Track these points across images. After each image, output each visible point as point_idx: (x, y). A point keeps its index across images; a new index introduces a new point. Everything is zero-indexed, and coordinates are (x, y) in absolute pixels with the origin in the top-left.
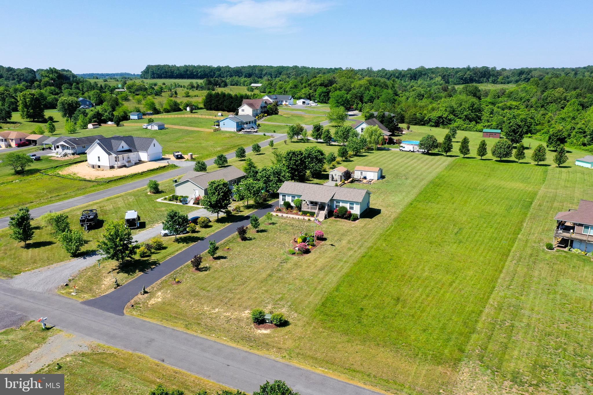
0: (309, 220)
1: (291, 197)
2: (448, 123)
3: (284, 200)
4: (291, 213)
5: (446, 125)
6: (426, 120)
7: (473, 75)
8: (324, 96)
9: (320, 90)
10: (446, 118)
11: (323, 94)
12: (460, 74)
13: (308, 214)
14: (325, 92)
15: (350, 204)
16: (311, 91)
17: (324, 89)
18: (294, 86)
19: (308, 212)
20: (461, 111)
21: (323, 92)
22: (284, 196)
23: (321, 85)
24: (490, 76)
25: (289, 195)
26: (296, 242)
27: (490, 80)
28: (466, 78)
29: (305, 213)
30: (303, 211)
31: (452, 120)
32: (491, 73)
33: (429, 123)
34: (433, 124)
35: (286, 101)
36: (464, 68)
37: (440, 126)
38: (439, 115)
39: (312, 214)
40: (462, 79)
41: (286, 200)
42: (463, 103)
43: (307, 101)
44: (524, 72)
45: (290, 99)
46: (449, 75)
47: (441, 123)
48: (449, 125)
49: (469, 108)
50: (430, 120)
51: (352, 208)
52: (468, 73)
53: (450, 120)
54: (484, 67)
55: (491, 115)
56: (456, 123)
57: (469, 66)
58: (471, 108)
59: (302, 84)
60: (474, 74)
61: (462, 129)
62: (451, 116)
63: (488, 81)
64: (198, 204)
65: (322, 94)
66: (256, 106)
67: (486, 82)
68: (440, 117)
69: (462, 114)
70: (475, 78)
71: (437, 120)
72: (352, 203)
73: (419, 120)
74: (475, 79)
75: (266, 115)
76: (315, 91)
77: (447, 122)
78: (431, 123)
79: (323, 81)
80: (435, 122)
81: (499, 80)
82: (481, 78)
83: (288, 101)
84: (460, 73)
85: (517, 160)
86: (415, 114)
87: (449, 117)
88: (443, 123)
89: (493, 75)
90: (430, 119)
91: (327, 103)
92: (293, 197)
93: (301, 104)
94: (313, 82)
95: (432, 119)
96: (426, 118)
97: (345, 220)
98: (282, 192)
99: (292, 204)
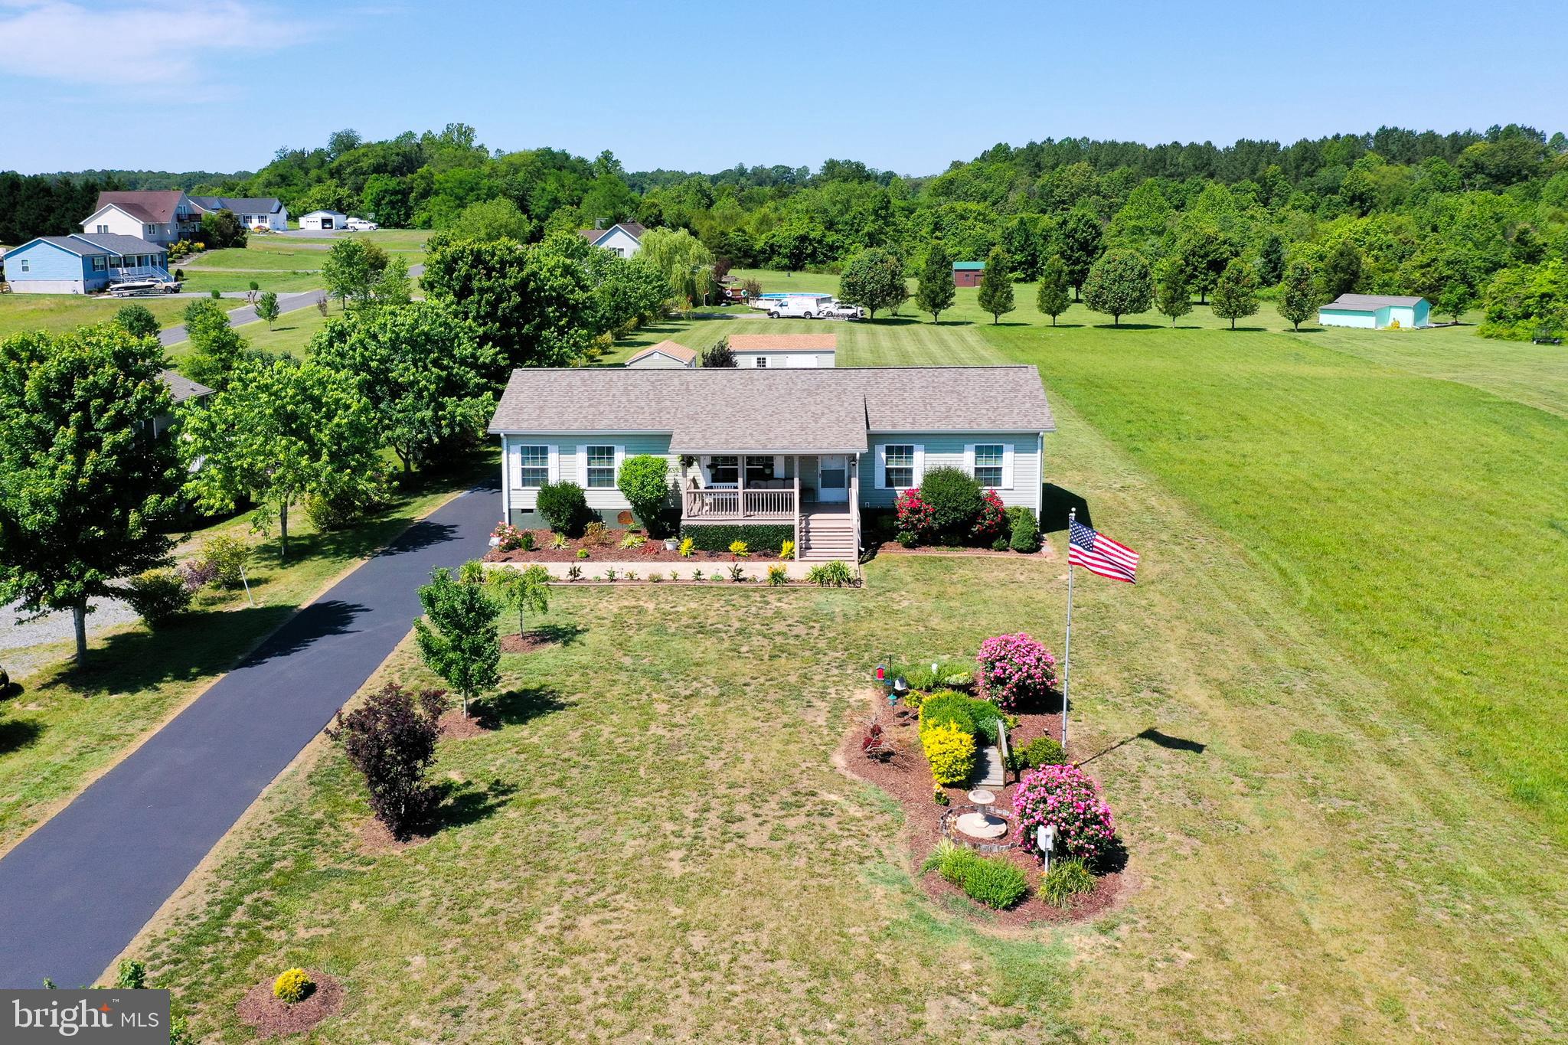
0: (777, 577)
1: (581, 458)
2: (828, 258)
3: (532, 477)
4: (606, 548)
5: (823, 262)
6: (763, 251)
8: (392, 204)
9: (375, 185)
10: (820, 242)
11: (387, 199)
13: (738, 546)
14: (395, 192)
15: (979, 450)
16: (344, 192)
17: (393, 183)
18: (278, 179)
20: (852, 225)
21: (386, 191)
22: (535, 450)
23: (379, 169)
25: (567, 442)
29: (712, 542)
30: (692, 531)
31: (838, 248)
33: (770, 259)
34: (786, 261)
35: (262, 218)
37: (808, 266)
38: (802, 232)
39: (766, 542)
41: (553, 479)
42: (853, 201)
43: (338, 219)
45: (275, 208)
47: (809, 255)
48: (833, 264)
49: (875, 212)
50: (773, 250)
51: (992, 475)
52: (743, 180)
53: (832, 248)
55: (938, 234)
58: (883, 212)
59: (307, 174)
62: (831, 238)
65: (383, 198)
66: (155, 214)
68: (803, 239)
69: (857, 231)
71: (796, 247)
72: (989, 445)
73: (739, 250)
75: (201, 245)
76: (359, 189)
77: (825, 255)
78: (776, 259)
79: (384, 157)
80: (790, 257)
83: (270, 217)
86: (723, 233)
87: (829, 240)
88: (814, 260)
90: (772, 246)
91: (403, 227)
92: (601, 451)
93: (319, 226)
94: (349, 163)
95: (780, 246)
96: (759, 245)
97: (980, 552)
98: (513, 429)
99: (599, 499)
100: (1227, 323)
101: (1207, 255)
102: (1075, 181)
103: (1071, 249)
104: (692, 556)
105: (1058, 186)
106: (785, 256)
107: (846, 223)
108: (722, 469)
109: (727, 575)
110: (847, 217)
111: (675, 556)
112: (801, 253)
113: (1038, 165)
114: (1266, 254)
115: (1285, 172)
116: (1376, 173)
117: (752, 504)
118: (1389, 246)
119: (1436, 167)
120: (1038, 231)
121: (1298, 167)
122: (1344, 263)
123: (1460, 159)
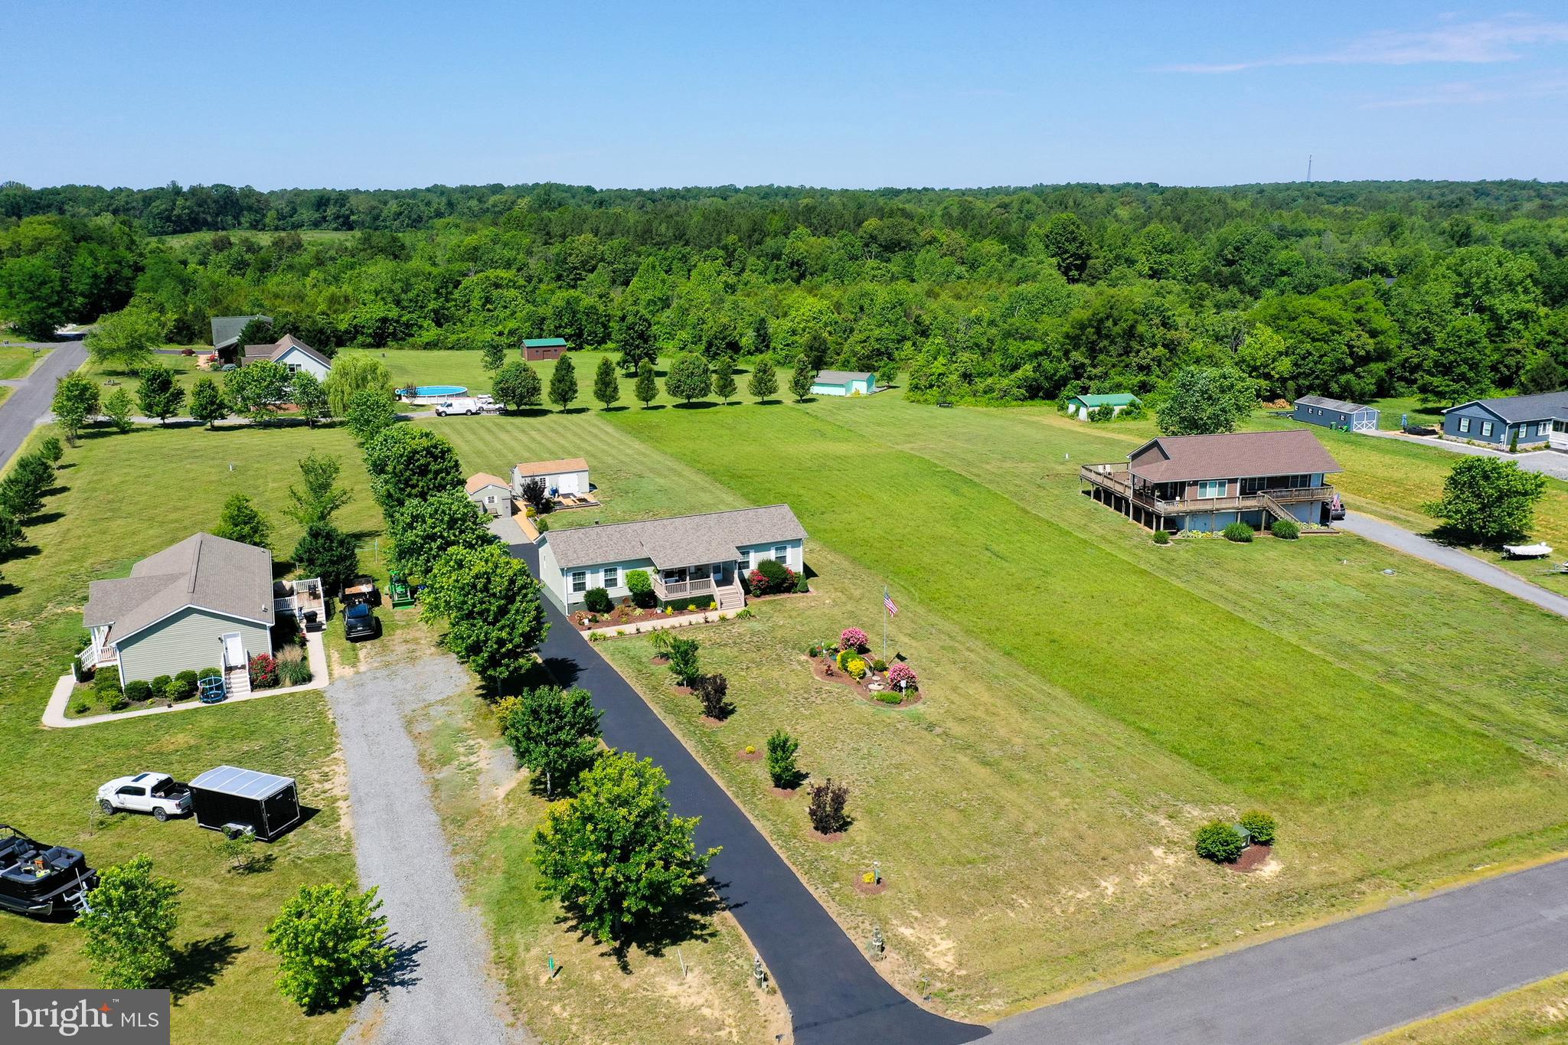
0: (723, 619)
1: (601, 575)
2: (407, 335)
5: (404, 339)
6: (347, 332)
7: (196, 209)
10: (397, 322)
12: (159, 206)
13: (692, 607)
19: (693, 600)
20: (417, 302)
22: (579, 574)
24: (242, 209)
25: (594, 568)
26: (832, 675)
27: (243, 220)
28: (179, 216)
29: (680, 607)
30: (667, 603)
31: (412, 325)
32: (244, 202)
33: (355, 338)
34: (369, 340)
36: (162, 189)
37: (389, 343)
38: (381, 315)
39: (704, 603)
40: (168, 219)
41: (589, 587)
44: (328, 200)
46: (128, 210)
47: (390, 334)
48: (411, 340)
49: (437, 291)
50: (356, 330)
52: (180, 202)
53: (408, 325)
54: (218, 185)
55: (489, 306)
56: (424, 333)
57: (174, 183)
60: (200, 206)
61: (450, 345)
63: (239, 224)
64: (275, 683)
67: (234, 226)
68: (384, 320)
69: (422, 307)
70: (202, 215)
71: (378, 328)
74: (205, 220)
77: (404, 333)
78: (360, 339)
80: (375, 335)
81: (267, 220)
82: (217, 215)
84: (158, 202)
85: (721, 400)
87: (404, 319)
88: (394, 335)
89: (250, 209)
90: (355, 327)
92: (610, 570)
95: (363, 327)
96: (343, 327)
97: (786, 595)
98: (570, 565)
99: (613, 593)
100: (759, 399)
101: (724, 338)
102: (585, 250)
103: (632, 338)
104: (673, 615)
105: (570, 255)
106: (370, 335)
107: (411, 301)
108: (668, 574)
109: (703, 621)
110: (411, 295)
111: (664, 616)
112: (384, 332)
113: (548, 234)
114: (758, 330)
115: (740, 240)
116: (804, 243)
117: (693, 587)
118: (836, 323)
119: (846, 239)
120: (582, 310)
121: (750, 237)
122: (817, 345)
123: (860, 232)
